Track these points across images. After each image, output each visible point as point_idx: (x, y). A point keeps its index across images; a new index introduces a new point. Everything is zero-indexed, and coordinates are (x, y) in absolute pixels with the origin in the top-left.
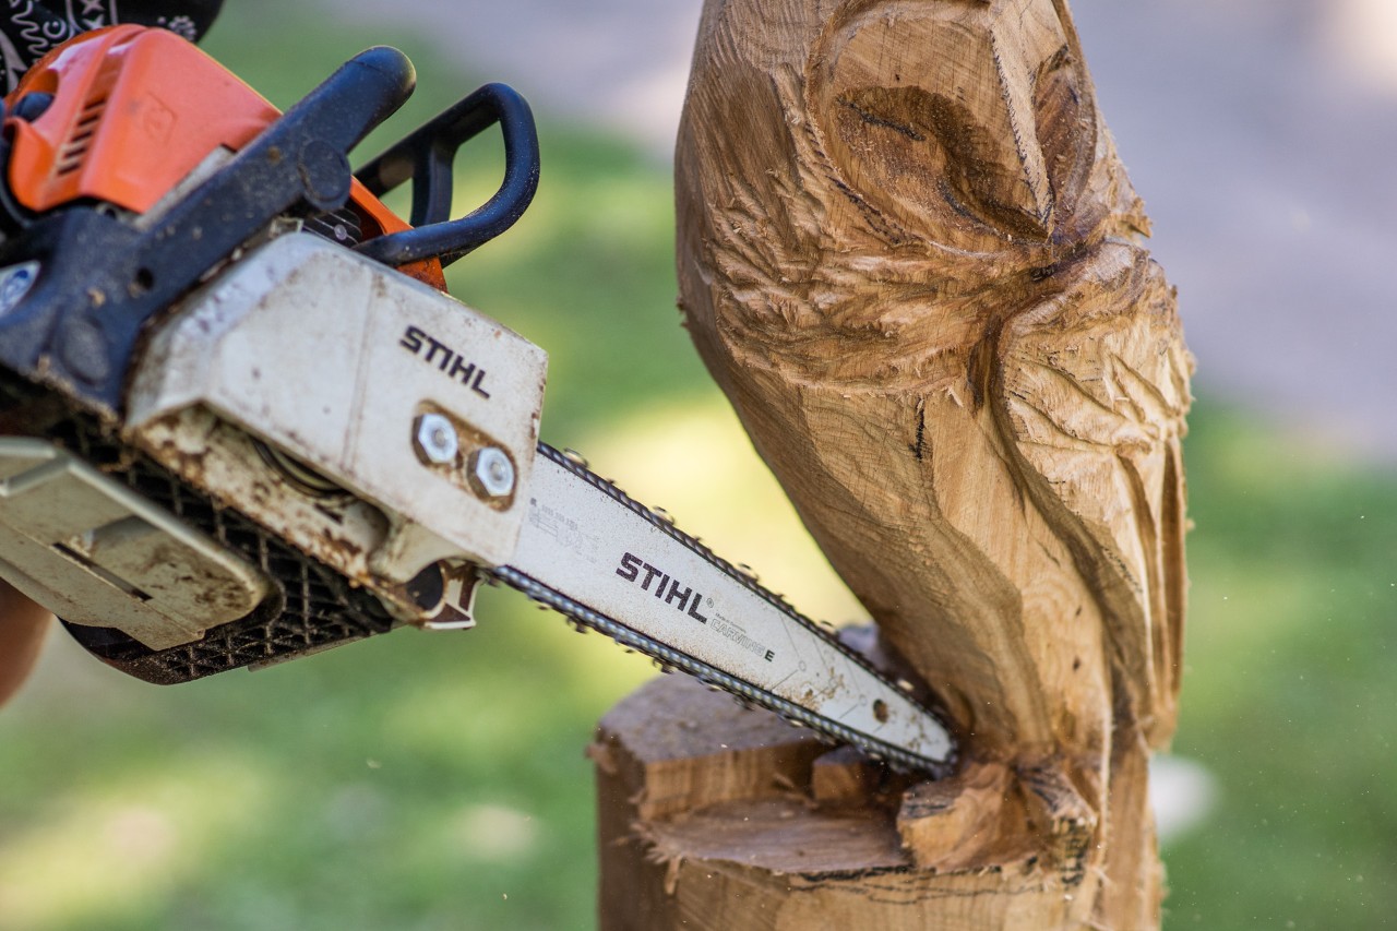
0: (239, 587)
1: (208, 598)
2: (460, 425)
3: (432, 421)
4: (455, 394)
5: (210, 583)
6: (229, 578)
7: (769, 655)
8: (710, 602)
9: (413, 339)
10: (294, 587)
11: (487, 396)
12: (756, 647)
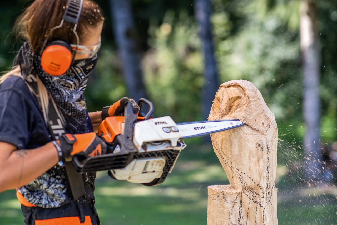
0: (162, 161)
1: (160, 165)
2: (168, 128)
3: (164, 129)
4: (164, 125)
5: (159, 163)
6: (160, 161)
7: (216, 127)
8: (206, 126)
9: (156, 123)
10: (167, 156)
11: (167, 123)
12: (214, 127)
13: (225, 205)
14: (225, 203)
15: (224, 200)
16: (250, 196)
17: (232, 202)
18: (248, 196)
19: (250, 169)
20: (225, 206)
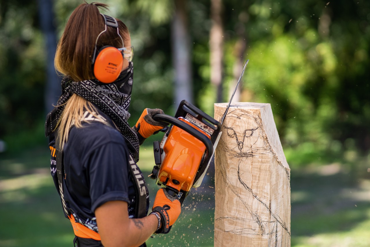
13: (263, 237)
14: (264, 235)
15: (262, 232)
16: (283, 224)
17: (270, 233)
18: (282, 224)
19: (283, 197)
20: (263, 239)
